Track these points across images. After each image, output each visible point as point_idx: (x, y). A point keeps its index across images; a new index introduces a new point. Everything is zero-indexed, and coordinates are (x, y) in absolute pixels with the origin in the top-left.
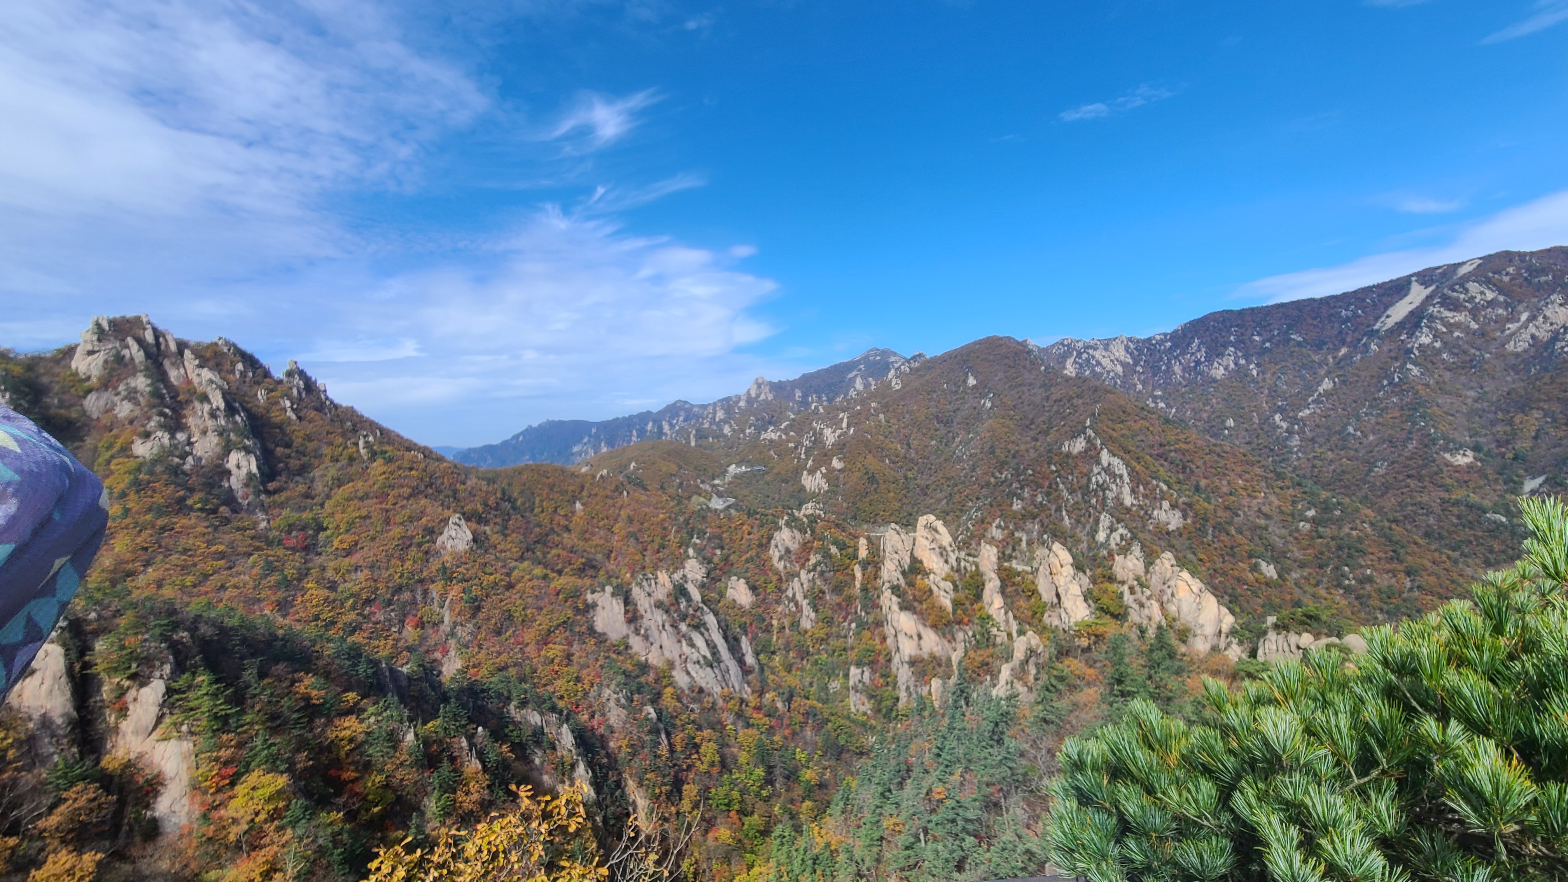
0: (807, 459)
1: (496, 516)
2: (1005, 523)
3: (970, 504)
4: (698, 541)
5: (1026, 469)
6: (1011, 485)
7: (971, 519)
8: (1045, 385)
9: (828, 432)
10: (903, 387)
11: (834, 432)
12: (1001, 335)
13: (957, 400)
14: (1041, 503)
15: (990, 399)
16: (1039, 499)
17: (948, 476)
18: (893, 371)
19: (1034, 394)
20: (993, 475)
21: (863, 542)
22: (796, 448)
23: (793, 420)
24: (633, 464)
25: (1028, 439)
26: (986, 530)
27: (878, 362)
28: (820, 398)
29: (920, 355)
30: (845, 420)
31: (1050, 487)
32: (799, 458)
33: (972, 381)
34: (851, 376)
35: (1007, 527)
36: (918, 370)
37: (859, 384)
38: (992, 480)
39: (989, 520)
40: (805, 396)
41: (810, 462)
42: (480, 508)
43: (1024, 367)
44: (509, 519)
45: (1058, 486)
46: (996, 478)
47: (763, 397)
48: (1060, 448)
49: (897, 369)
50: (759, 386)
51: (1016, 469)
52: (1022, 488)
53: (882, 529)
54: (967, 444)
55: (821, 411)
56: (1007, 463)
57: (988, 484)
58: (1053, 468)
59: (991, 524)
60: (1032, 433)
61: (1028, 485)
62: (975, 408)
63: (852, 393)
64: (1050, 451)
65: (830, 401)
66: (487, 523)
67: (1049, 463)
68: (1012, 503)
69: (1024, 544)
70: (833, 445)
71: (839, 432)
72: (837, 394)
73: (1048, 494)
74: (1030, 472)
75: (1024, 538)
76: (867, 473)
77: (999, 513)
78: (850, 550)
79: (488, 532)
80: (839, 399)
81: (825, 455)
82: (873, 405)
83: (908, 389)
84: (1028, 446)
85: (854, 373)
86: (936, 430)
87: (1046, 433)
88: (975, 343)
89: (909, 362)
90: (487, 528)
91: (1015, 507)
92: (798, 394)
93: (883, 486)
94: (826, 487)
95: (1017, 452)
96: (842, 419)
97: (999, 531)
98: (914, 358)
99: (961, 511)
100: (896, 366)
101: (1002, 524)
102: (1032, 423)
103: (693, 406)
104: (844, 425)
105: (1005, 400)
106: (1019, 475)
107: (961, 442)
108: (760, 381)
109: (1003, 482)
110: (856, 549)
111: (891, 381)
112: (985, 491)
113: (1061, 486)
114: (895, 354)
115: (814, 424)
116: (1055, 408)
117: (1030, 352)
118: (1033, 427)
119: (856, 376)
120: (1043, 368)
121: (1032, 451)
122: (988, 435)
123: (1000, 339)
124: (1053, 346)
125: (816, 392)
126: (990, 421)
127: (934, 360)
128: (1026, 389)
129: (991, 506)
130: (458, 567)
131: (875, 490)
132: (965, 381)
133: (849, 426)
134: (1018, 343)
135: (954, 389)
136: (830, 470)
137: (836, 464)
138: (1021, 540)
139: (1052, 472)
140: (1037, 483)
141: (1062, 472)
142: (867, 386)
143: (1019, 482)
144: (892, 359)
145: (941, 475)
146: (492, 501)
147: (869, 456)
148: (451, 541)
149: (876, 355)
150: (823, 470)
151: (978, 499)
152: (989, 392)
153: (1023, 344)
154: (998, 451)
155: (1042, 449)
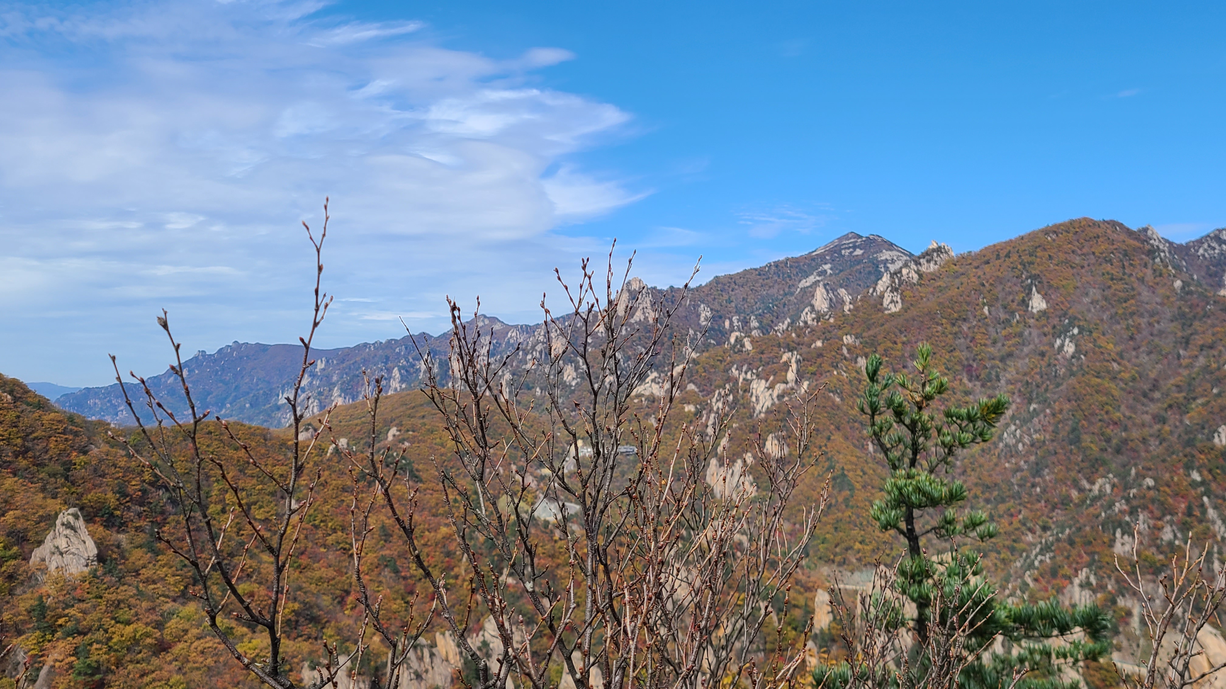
0: (717, 438)
1: (139, 515)
2: (1099, 578)
3: (1030, 538)
5: (1141, 476)
6: (1111, 505)
7: (1031, 566)
8: (1183, 315)
9: (759, 387)
10: (905, 310)
11: (771, 387)
12: (1097, 218)
13: (1007, 337)
14: (1171, 544)
15: (1073, 337)
16: (1167, 535)
17: (988, 481)
18: (886, 279)
19: (1161, 332)
20: (1076, 484)
21: (822, 597)
22: (698, 414)
23: (695, 362)
24: (393, 431)
25: (1147, 418)
26: (1060, 590)
27: (858, 261)
28: (745, 322)
29: (939, 250)
30: (794, 366)
31: (1189, 513)
32: (703, 435)
33: (1038, 303)
34: (804, 283)
35: (1102, 587)
36: (934, 277)
37: (821, 301)
38: (1074, 494)
39: (1067, 570)
40: (717, 317)
41: (724, 442)
42: (112, 499)
43: (1142, 280)
44: (164, 522)
45: (1204, 512)
46: (1081, 490)
47: (638, 316)
48: (1210, 438)
49: (893, 275)
50: (634, 296)
51: (1123, 476)
52: (1133, 512)
53: (857, 575)
54: (1025, 421)
55: (748, 346)
56: (1104, 463)
57: (1065, 502)
58: (1196, 476)
59: (1070, 579)
60: (1153, 408)
61: (1145, 508)
62: (1043, 354)
63: (807, 316)
64: (1190, 443)
65: (764, 329)
66: (122, 526)
67: (1188, 467)
68: (1113, 540)
69: (1135, 622)
70: (769, 411)
71: (780, 388)
72: (779, 318)
73: (1185, 527)
74: (1150, 482)
75: (1136, 611)
76: (831, 468)
77: (1086, 558)
78: (797, 613)
79: (125, 544)
80: (782, 326)
81: (753, 430)
82: (848, 339)
83: (913, 312)
84: (1146, 431)
85: (812, 279)
86: (967, 393)
87: (1182, 408)
88: (1046, 232)
89: (918, 263)
90: (121, 536)
91: (1118, 549)
92: (705, 313)
93: (861, 495)
94: (752, 491)
95: (1125, 441)
96: (787, 365)
97: (1087, 593)
98: (928, 255)
99: (1012, 550)
100: (892, 268)
101: (1093, 580)
102: (1155, 387)
103: (508, 328)
104: (791, 376)
105: (1102, 342)
106: (1127, 487)
107: (1013, 418)
108: (635, 286)
109: (1095, 499)
110: (809, 612)
111: (882, 297)
112: (1059, 515)
113: (1211, 513)
114: (891, 246)
115: (734, 372)
116: (1202, 361)
117: (1152, 252)
118: (1157, 395)
119: (816, 283)
120: (1178, 284)
121: (1153, 443)
122: (1067, 406)
123: (1095, 224)
124: (1200, 242)
125: (738, 312)
126: (1073, 381)
127: (963, 260)
128: (1143, 321)
129: (1072, 543)
130: (67, 606)
131: (846, 500)
132: (1025, 303)
133: (799, 379)
134: (1129, 233)
135: (1003, 316)
136: (763, 460)
137: (772, 447)
138: (1129, 614)
139: (1194, 484)
140: (1162, 504)
141: (1214, 486)
142: (835, 304)
143: (1128, 500)
144: (886, 255)
145: (973, 479)
146: (134, 486)
147: (837, 437)
148: (57, 557)
149: (855, 247)
150: (749, 458)
151: (1045, 528)
152: (1072, 325)
153: (1142, 235)
154: (1086, 440)
155: (1174, 439)
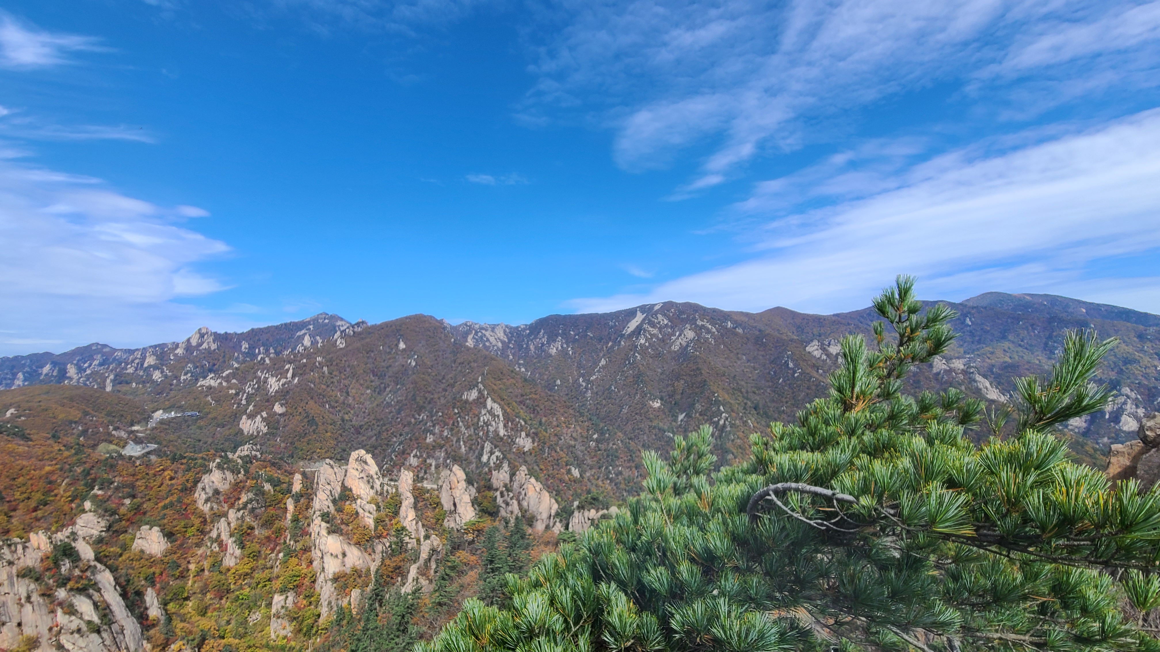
0: (248, 404)
2: (420, 453)
3: (395, 439)
4: (100, 492)
5: (437, 412)
6: (426, 424)
7: (395, 451)
8: (454, 352)
9: (272, 381)
10: (346, 346)
11: (279, 380)
12: (426, 314)
13: (389, 359)
14: (447, 436)
15: (414, 360)
16: (445, 433)
17: (379, 417)
18: (338, 333)
19: (446, 358)
20: (413, 416)
21: (298, 477)
22: (237, 394)
23: (236, 368)
25: (441, 390)
26: (405, 459)
27: (326, 325)
28: (267, 350)
29: (363, 322)
30: (291, 371)
31: (453, 424)
32: (239, 404)
33: (402, 346)
34: (299, 334)
35: (421, 456)
36: (360, 333)
37: (307, 341)
38: (413, 420)
39: (408, 451)
40: (252, 348)
41: (251, 408)
43: (440, 338)
45: (458, 424)
46: (415, 419)
47: (205, 346)
48: (461, 397)
49: (342, 332)
50: (202, 336)
51: (431, 412)
52: (434, 426)
53: (317, 464)
54: (395, 393)
55: (267, 361)
56: (425, 408)
57: (409, 423)
58: (456, 411)
59: (409, 454)
60: (443, 386)
61: (438, 424)
62: (403, 366)
63: (300, 348)
64: (454, 399)
65: (277, 353)
67: (454, 408)
68: (426, 437)
69: (433, 468)
70: (276, 392)
71: (283, 381)
72: (285, 348)
73: (452, 430)
74: (440, 414)
75: (433, 464)
76: (307, 417)
77: (416, 445)
78: (284, 486)
80: (286, 353)
81: (268, 401)
82: (319, 359)
83: (350, 348)
84: (440, 395)
85: (303, 332)
86: (372, 382)
87: (452, 386)
88: (406, 318)
89: (353, 327)
91: (428, 440)
92: (245, 346)
93: (321, 428)
94: (265, 430)
95: (432, 399)
96: (288, 370)
97: (416, 459)
98: (358, 324)
99: (387, 445)
100: (342, 329)
101: (418, 453)
102: (443, 378)
104: (289, 375)
105: (425, 361)
106: (432, 417)
107: (390, 391)
108: (204, 331)
109: (420, 422)
110: (290, 484)
111: (336, 340)
112: (407, 429)
113: (461, 423)
114: (342, 319)
115: (259, 373)
116: (459, 368)
117: (444, 328)
118: (444, 381)
119: (305, 334)
120: (453, 340)
121: (442, 399)
122: (412, 386)
123: (425, 316)
124: (460, 326)
125: (263, 345)
126: (414, 376)
127: (374, 327)
128: (440, 354)
129: (411, 440)
131: (314, 431)
132: (397, 345)
133: (293, 376)
134: (437, 320)
135: (388, 350)
136: (272, 414)
137: (278, 409)
138: (431, 465)
139: (455, 414)
140: (444, 422)
141: (462, 414)
142: (314, 343)
143: (432, 421)
144: (339, 323)
145: (372, 417)
147: (311, 402)
149: (325, 319)
150: (264, 414)
151: (401, 435)
152: (414, 354)
153: (441, 322)
154: (418, 399)
155: (449, 397)
